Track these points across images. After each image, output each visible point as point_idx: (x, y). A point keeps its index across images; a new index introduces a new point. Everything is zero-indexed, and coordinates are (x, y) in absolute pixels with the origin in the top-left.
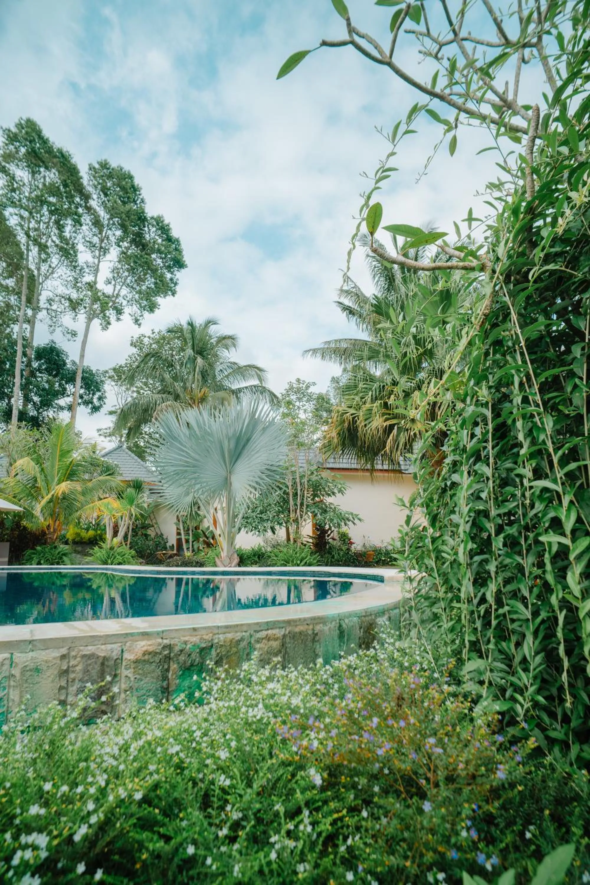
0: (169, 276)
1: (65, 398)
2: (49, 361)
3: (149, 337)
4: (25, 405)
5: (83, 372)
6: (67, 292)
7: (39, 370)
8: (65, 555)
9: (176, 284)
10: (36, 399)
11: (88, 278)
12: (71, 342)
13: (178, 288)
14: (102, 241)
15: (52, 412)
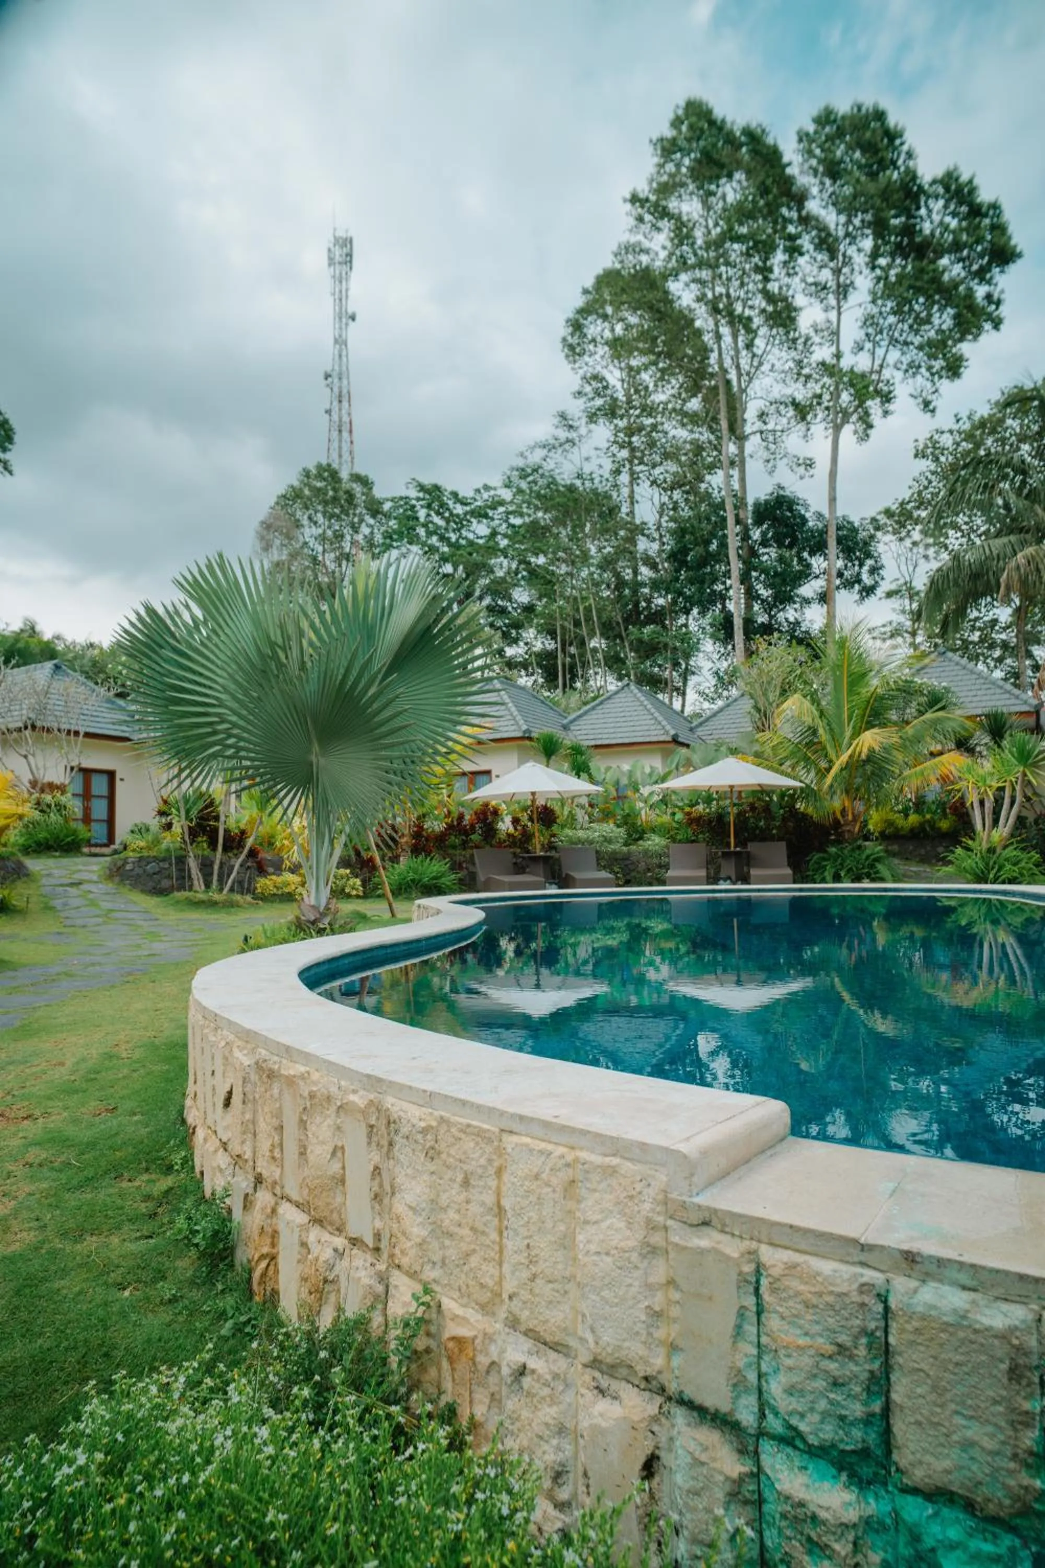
0: (981, 291)
1: (813, 582)
2: (776, 521)
3: (951, 432)
4: (749, 607)
5: (839, 528)
6: (788, 391)
7: (764, 543)
8: (878, 860)
9: (998, 303)
10: (764, 593)
11: (822, 353)
12: (807, 479)
13: (1004, 311)
14: (837, 272)
15: (792, 612)
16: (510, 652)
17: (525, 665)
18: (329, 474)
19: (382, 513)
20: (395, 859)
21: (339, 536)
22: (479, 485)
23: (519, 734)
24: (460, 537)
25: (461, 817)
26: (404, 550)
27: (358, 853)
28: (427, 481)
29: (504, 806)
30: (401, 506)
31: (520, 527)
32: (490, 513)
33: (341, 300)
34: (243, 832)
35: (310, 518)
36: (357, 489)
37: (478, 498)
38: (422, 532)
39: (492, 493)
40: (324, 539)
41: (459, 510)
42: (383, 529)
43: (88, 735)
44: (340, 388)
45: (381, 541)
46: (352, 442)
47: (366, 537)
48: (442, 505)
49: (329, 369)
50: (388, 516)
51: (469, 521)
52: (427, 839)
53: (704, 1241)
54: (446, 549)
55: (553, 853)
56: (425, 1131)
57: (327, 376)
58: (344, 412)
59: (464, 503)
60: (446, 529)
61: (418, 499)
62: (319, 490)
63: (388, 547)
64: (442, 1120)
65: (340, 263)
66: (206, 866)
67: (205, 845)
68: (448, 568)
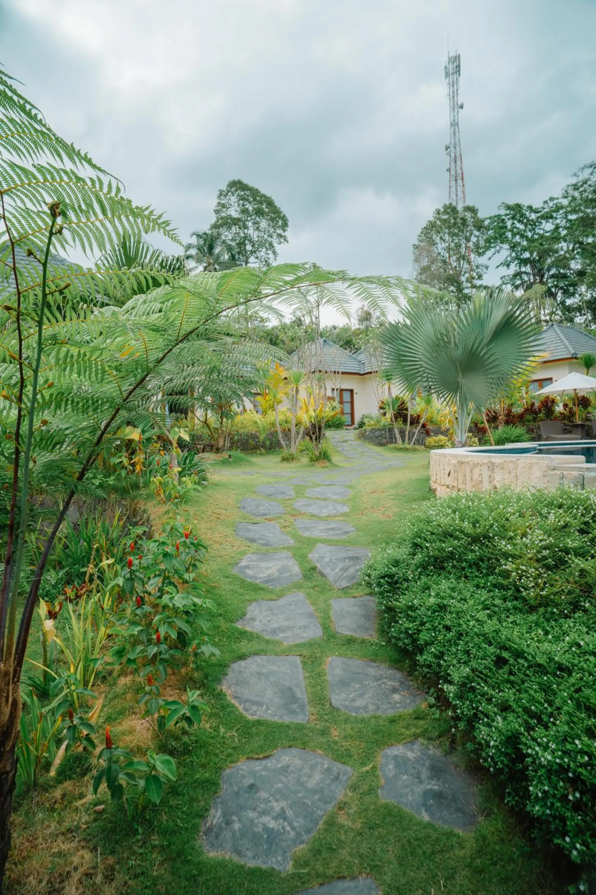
16: (569, 302)
17: (579, 309)
18: (451, 210)
19: (483, 227)
20: (496, 427)
21: (458, 246)
22: (547, 199)
23: (570, 356)
24: (534, 233)
25: (533, 404)
26: (498, 248)
27: (476, 425)
28: (511, 202)
29: (559, 398)
30: (496, 221)
31: (575, 220)
32: (554, 215)
33: (453, 97)
34: (419, 416)
35: (441, 238)
36: (468, 215)
37: (546, 206)
38: (509, 235)
39: (555, 201)
40: (449, 249)
41: (533, 216)
42: (485, 237)
43: (343, 373)
44: (455, 153)
45: (483, 245)
46: (463, 186)
47: (474, 243)
48: (523, 215)
49: (448, 143)
50: (487, 229)
51: (540, 222)
52: (514, 416)
53: (554, 472)
54: (525, 243)
55: (589, 423)
56: (500, 464)
57: (447, 148)
58: (458, 168)
59: (536, 212)
60: (525, 231)
61: (506, 215)
62: (445, 221)
63: (488, 248)
64: (505, 461)
65: (452, 74)
66: (402, 433)
67: (401, 422)
68: (527, 255)
